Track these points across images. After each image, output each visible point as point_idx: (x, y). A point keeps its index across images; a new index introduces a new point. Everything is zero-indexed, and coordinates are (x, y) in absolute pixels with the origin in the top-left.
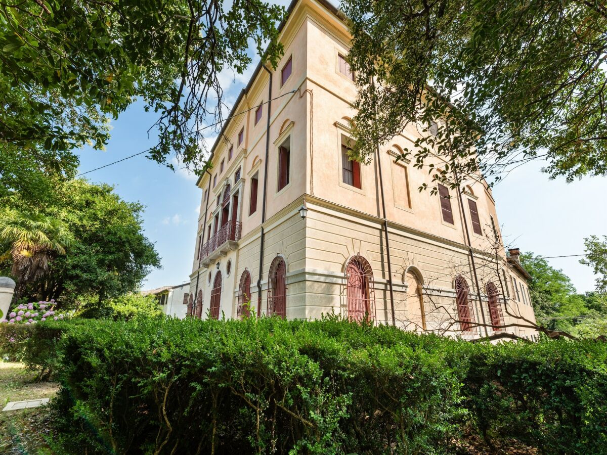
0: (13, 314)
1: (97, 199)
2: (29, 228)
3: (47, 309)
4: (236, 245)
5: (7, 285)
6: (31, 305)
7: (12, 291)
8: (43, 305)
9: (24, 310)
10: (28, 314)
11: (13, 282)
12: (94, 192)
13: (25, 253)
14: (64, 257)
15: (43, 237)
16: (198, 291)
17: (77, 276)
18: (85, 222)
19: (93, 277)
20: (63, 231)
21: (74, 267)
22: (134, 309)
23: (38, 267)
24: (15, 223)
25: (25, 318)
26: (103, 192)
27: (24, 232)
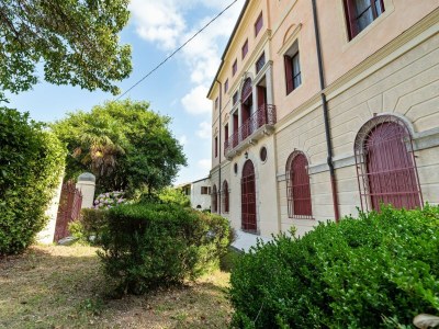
0: (97, 201)
1: (140, 113)
2: (98, 134)
3: (119, 197)
4: (272, 129)
5: (90, 179)
6: (108, 194)
7: (94, 183)
8: (116, 194)
9: (104, 198)
10: (107, 201)
11: (93, 177)
12: (138, 108)
13: (98, 154)
14: (124, 157)
15: (109, 141)
16: (222, 181)
17: (135, 172)
18: (135, 131)
19: (146, 173)
20: (122, 136)
21: (133, 164)
22: (171, 198)
23: (109, 165)
24: (89, 131)
25: (106, 205)
26: (143, 108)
27: (96, 137)
